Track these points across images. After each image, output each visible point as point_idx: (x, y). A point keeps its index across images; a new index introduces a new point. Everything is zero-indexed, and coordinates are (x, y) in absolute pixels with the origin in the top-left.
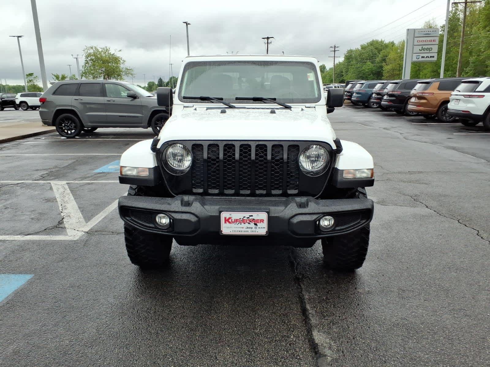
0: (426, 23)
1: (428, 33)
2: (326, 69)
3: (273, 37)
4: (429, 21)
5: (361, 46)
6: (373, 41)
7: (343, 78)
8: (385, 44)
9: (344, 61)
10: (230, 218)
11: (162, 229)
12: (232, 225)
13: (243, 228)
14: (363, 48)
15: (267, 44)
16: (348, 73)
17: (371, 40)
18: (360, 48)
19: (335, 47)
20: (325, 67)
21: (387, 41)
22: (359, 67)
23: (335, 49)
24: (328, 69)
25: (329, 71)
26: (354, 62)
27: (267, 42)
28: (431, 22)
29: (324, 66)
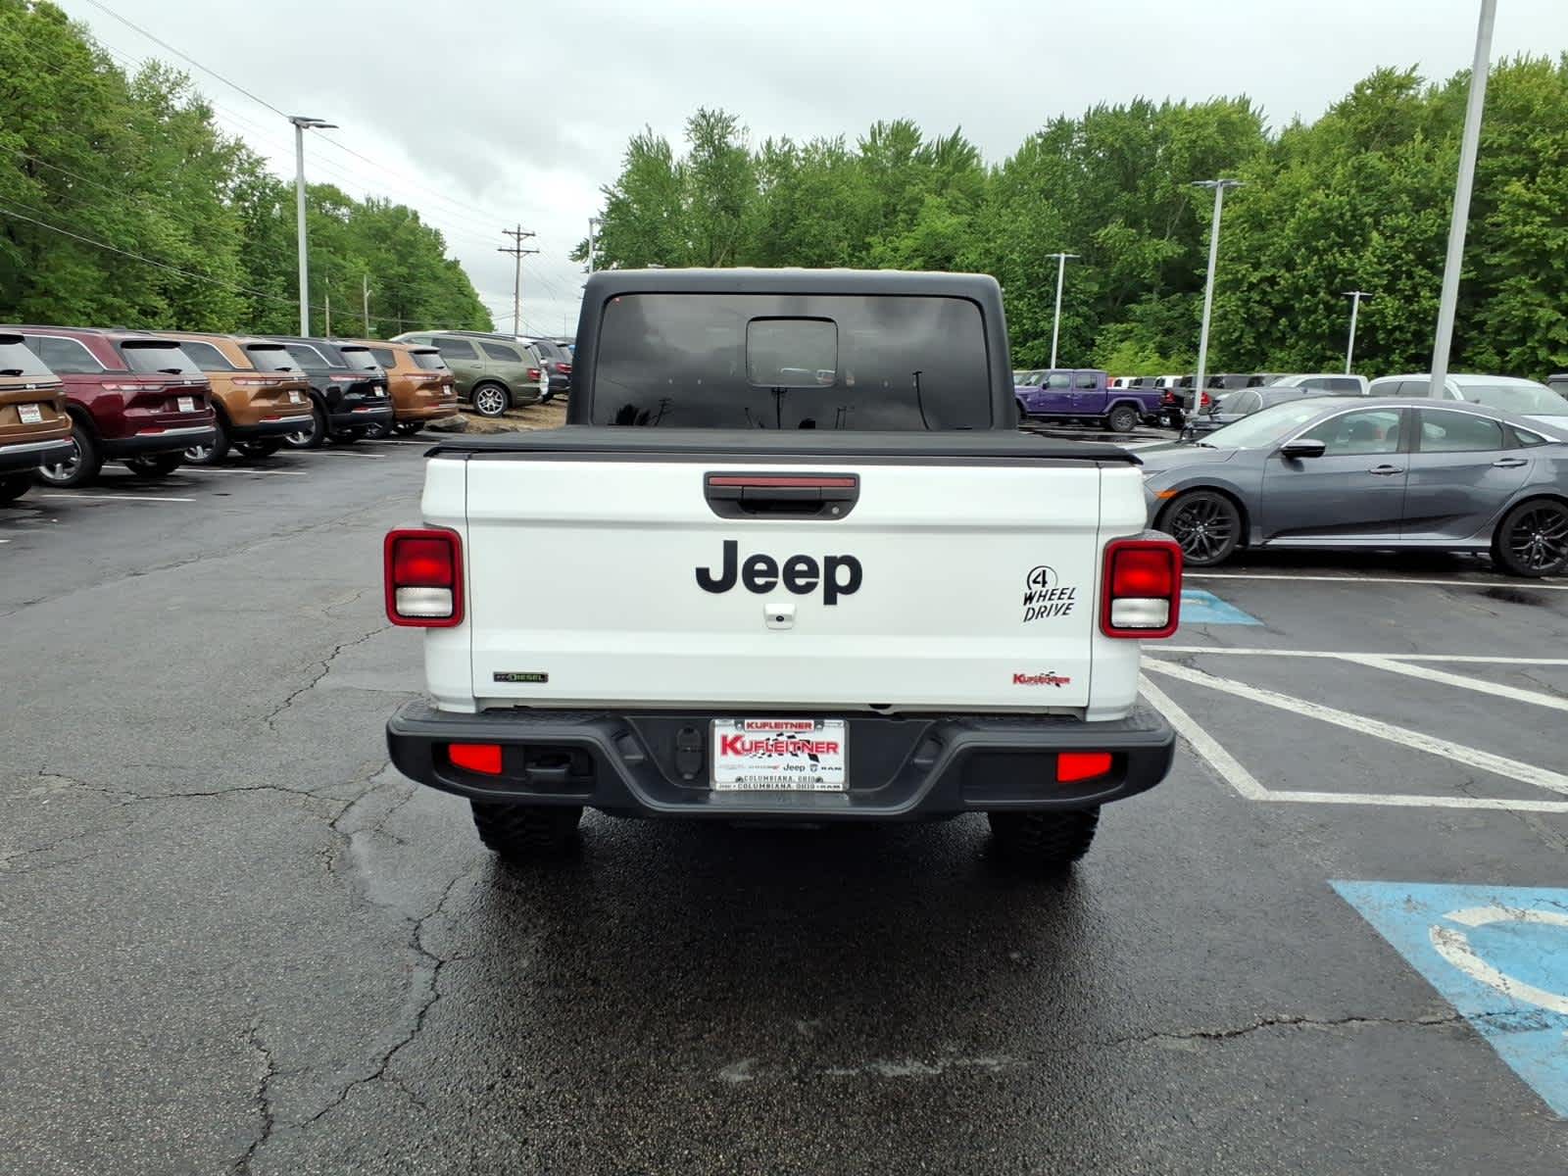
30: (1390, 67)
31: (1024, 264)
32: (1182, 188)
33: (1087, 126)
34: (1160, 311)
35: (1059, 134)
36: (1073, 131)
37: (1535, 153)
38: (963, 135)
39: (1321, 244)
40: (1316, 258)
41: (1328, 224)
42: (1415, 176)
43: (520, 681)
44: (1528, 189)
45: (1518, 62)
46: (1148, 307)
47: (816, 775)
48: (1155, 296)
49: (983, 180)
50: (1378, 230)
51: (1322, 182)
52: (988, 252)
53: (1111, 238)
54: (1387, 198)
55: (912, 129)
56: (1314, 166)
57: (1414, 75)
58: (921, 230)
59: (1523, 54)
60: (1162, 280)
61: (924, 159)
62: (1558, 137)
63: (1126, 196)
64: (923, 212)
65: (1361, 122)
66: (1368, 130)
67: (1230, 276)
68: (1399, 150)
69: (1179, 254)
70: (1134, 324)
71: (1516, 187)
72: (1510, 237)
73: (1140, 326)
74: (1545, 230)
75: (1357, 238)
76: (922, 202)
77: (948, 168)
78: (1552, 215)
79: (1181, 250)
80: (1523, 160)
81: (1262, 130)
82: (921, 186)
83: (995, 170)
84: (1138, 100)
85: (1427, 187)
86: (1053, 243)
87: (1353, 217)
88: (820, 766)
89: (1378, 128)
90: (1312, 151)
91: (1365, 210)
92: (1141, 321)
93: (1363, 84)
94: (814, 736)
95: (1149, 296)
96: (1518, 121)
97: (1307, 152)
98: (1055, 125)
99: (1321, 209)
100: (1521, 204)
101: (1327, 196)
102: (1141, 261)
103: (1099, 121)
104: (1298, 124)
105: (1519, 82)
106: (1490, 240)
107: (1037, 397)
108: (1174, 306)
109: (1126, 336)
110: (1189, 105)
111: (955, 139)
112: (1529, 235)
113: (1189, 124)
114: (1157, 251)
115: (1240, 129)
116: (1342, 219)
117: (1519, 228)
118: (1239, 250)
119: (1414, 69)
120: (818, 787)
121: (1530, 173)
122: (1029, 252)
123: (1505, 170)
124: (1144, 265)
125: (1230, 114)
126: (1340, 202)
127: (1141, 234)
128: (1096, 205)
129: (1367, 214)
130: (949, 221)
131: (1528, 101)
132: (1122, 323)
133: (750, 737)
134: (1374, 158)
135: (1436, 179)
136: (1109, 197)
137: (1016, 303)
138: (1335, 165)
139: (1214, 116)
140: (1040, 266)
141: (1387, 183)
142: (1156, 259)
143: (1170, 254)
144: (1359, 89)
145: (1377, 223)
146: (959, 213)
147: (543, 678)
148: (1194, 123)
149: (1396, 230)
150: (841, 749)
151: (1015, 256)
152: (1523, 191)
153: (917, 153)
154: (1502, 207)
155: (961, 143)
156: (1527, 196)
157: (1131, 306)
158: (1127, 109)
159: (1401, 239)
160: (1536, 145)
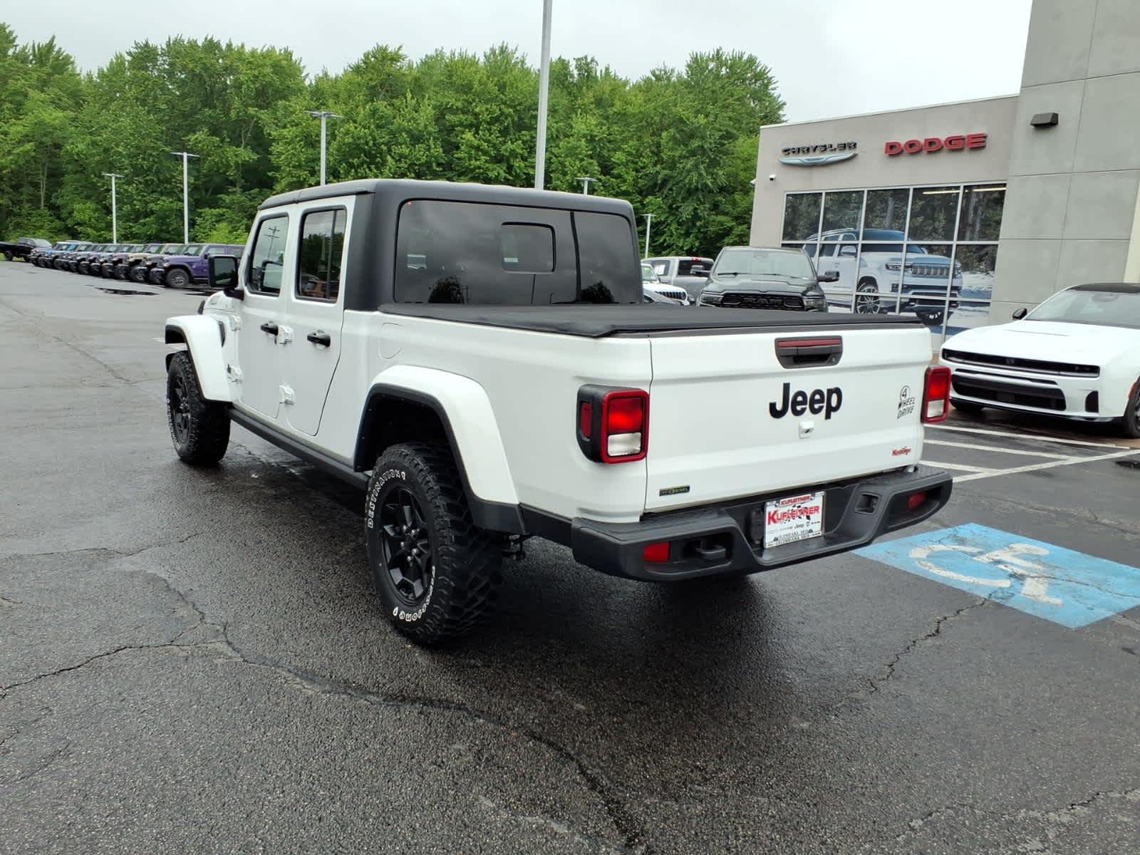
30: (384, 46)
31: (129, 156)
32: (251, 111)
33: (169, 52)
34: (244, 201)
35: (145, 55)
36: (158, 55)
37: (476, 115)
38: (58, 44)
39: (355, 161)
40: (353, 170)
41: (358, 146)
42: (409, 121)
43: (675, 493)
44: (475, 137)
45: (460, 54)
46: (234, 197)
47: (808, 529)
48: (238, 189)
49: (79, 83)
50: (390, 155)
51: (350, 118)
52: (94, 144)
53: (200, 142)
54: (392, 133)
55: (7, 31)
56: (343, 105)
57: (400, 52)
58: (29, 119)
59: (464, 50)
60: (242, 178)
61: (22, 58)
62: (489, 106)
63: (208, 111)
64: (29, 104)
65: (371, 79)
66: (376, 86)
67: (295, 179)
68: (397, 102)
69: (253, 159)
70: (224, 210)
71: (469, 136)
72: (467, 168)
73: (230, 212)
74: (487, 165)
75: (379, 159)
76: (26, 96)
77: (48, 69)
78: (490, 156)
79: (255, 157)
80: (470, 118)
81: (303, 75)
82: (23, 81)
83: (89, 76)
84: (209, 38)
85: (417, 129)
86: (151, 142)
87: (374, 144)
88: (811, 522)
89: (382, 86)
90: (341, 95)
91: (381, 141)
92: (229, 208)
93: (369, 54)
94: (809, 504)
95: (234, 189)
96: (466, 93)
97: (337, 96)
98: (141, 48)
99: (353, 137)
100: (472, 147)
101: (356, 128)
102: (225, 163)
103: (177, 49)
104: (326, 74)
105: (464, 68)
106: (457, 168)
107: (200, 265)
108: (254, 198)
109: (220, 218)
110: (248, 49)
111: (50, 46)
112: (479, 168)
113: (249, 62)
114: (236, 156)
115: (288, 72)
116: (367, 145)
117: (473, 162)
118: (299, 161)
119: (399, 49)
120: (811, 535)
121: (475, 127)
122: (132, 147)
123: (461, 125)
124: (228, 166)
125: (280, 60)
126: (365, 133)
127: (222, 141)
128: (185, 116)
129: (383, 143)
130: (54, 114)
131: (470, 81)
132: (214, 208)
133: (782, 510)
134: (381, 105)
135: (423, 124)
136: (194, 111)
137: (126, 187)
138: (357, 107)
139: (270, 59)
140: (144, 159)
141: (392, 124)
142: (237, 162)
143: (247, 159)
144: (367, 56)
145: (389, 150)
146: (64, 109)
147: (687, 489)
148: (255, 62)
149: (402, 156)
150: (820, 510)
151: (120, 149)
152: (473, 139)
153: (14, 53)
154: (463, 148)
155: (56, 49)
156: (476, 143)
157: (219, 196)
158: (200, 44)
159: (406, 163)
160: (477, 110)
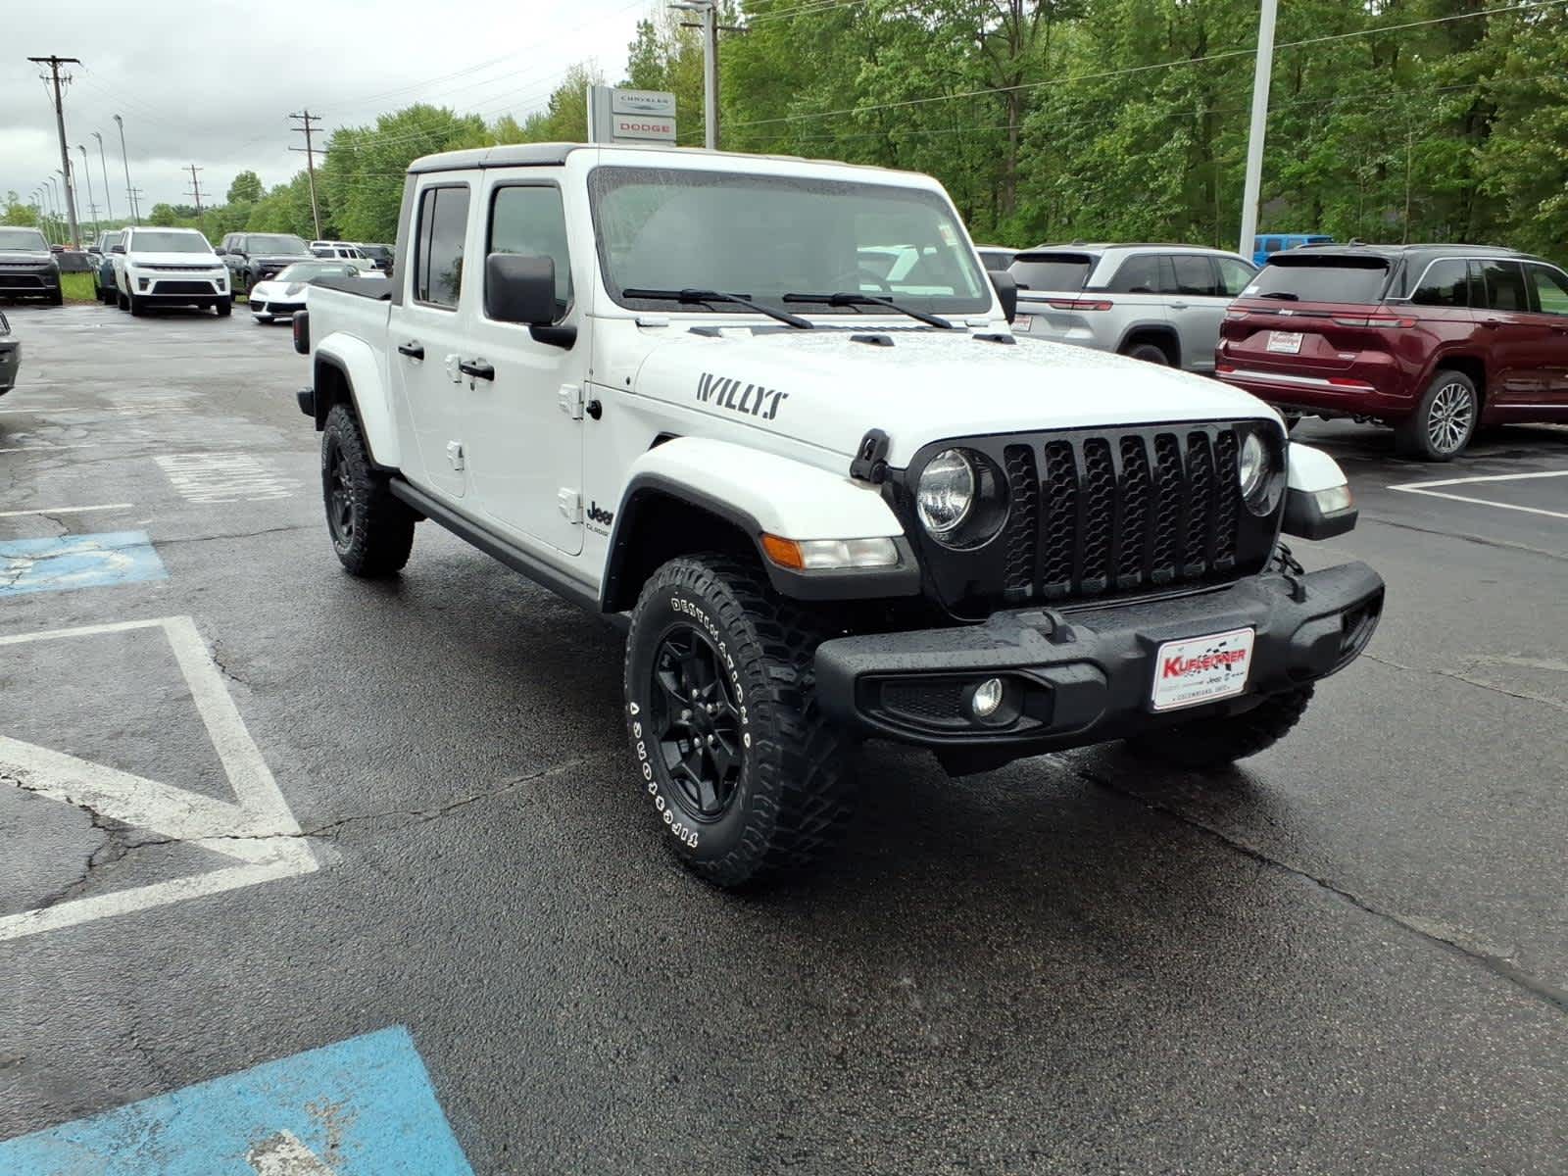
0: (571, 68)
1: (645, 103)
2: (263, 189)
3: (74, 60)
4: (581, 65)
5: (379, 120)
6: (417, 107)
7: (332, 222)
8: (455, 122)
9: (324, 166)
10: (1178, 659)
11: (996, 728)
12: (1181, 679)
13: (1201, 683)
14: (385, 125)
15: (52, 82)
16: (345, 206)
17: (411, 105)
18: (374, 127)
19: (307, 117)
20: (258, 183)
21: (460, 114)
22: (382, 191)
23: (307, 123)
24: (269, 190)
25: (272, 196)
26: (362, 172)
27: (51, 76)
28: (587, 69)
29: (253, 176)
